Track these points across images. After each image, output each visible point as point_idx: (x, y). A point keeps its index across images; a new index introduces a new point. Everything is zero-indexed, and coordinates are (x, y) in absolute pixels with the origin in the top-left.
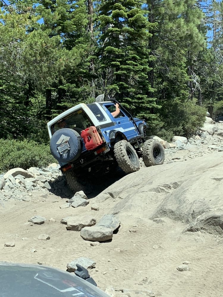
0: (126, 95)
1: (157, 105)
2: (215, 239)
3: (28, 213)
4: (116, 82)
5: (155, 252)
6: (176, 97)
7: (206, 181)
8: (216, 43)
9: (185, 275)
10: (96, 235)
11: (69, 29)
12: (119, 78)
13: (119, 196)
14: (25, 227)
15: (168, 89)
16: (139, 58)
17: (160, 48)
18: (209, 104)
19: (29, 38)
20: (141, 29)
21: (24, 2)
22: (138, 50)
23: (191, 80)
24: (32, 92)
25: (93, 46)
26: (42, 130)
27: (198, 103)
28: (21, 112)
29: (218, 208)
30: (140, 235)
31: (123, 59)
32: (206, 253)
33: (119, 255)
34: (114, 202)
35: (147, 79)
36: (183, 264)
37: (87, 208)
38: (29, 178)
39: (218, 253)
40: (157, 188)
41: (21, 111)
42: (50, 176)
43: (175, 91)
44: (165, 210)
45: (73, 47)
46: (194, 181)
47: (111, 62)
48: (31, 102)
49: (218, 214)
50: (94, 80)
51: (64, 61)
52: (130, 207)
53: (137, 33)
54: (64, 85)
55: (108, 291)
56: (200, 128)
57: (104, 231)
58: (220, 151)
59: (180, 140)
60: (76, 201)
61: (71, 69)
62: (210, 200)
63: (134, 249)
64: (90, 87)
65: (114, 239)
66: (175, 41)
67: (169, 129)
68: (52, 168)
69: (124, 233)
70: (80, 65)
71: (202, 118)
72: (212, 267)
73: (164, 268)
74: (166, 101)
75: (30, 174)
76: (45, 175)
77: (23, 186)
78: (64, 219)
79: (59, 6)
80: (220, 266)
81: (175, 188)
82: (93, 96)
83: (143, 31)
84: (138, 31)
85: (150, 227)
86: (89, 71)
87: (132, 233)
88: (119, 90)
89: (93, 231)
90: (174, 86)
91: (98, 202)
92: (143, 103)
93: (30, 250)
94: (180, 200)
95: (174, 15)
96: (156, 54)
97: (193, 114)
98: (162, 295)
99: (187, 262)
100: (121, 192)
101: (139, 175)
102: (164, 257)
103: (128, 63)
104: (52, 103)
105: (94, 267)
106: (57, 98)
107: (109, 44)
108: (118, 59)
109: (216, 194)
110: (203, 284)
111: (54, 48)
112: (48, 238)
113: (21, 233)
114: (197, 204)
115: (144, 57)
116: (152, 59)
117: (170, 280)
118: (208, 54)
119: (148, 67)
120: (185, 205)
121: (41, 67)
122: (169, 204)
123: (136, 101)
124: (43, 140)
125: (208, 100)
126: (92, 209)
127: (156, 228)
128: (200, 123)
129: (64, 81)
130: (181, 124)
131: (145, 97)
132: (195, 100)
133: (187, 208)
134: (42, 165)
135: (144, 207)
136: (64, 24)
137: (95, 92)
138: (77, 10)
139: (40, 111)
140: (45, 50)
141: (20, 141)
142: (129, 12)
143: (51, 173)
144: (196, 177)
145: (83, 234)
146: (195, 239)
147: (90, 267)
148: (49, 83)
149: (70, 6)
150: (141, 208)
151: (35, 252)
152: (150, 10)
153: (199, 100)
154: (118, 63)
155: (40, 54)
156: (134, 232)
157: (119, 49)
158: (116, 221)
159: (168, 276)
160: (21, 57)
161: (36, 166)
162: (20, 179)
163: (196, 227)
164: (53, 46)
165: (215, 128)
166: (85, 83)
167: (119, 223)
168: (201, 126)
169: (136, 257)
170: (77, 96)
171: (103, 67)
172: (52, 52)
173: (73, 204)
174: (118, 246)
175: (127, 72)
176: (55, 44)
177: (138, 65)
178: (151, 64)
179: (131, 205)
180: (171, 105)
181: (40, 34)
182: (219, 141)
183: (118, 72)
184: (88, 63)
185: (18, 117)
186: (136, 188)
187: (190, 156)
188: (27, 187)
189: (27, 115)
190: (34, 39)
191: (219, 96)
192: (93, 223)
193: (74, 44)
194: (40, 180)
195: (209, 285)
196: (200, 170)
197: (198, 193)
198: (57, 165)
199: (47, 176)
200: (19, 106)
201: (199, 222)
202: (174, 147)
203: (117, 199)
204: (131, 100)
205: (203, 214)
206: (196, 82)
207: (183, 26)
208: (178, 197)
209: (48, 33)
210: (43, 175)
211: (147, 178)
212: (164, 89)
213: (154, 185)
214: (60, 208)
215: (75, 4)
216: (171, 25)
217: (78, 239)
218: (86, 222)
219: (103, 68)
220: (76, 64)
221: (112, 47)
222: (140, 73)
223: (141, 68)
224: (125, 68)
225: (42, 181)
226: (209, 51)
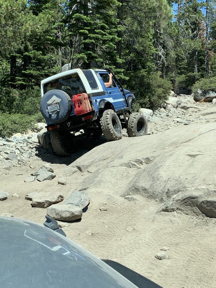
1: (124, 77)
2: (192, 220)
4: (83, 51)
5: (129, 235)
6: (143, 69)
7: (180, 158)
8: (182, 16)
9: (164, 264)
10: (64, 214)
12: (87, 47)
13: (87, 170)
15: (135, 61)
16: (107, 27)
17: (129, 19)
18: (172, 77)
22: (106, 19)
23: (157, 52)
25: (60, 13)
26: (6, 98)
27: (162, 76)
29: (195, 188)
30: (111, 214)
31: (92, 27)
32: (183, 236)
33: (90, 238)
34: (82, 177)
35: (115, 50)
36: (161, 250)
37: (53, 182)
39: (196, 237)
40: (128, 163)
42: (14, 147)
43: (141, 63)
44: (138, 188)
45: (39, 13)
46: (167, 157)
47: (79, 30)
49: (195, 194)
50: (61, 48)
51: (30, 26)
52: (99, 182)
54: (30, 52)
56: (165, 101)
57: (73, 210)
58: (186, 124)
59: (146, 112)
60: (42, 175)
61: (37, 35)
62: (186, 179)
63: (106, 231)
64: (57, 55)
65: (84, 219)
66: (144, 12)
68: (16, 138)
69: (94, 211)
70: (47, 32)
71: (167, 91)
72: (192, 254)
73: (141, 256)
74: (133, 72)
76: (9, 146)
78: (28, 195)
80: (201, 254)
81: (146, 164)
82: (59, 64)
85: (122, 205)
86: (56, 39)
87: (103, 212)
88: (87, 59)
89: (61, 210)
90: (141, 58)
91: (65, 175)
94: (154, 177)
96: (125, 25)
97: (159, 86)
99: (165, 248)
100: (90, 165)
102: (140, 242)
103: (97, 32)
104: (17, 71)
106: (22, 65)
107: (77, 11)
108: (86, 27)
109: (193, 172)
110: (185, 276)
111: (20, 12)
114: (172, 182)
115: (113, 26)
116: (121, 29)
118: (172, 28)
119: (117, 37)
120: (158, 182)
121: (6, 31)
122: (142, 180)
124: (7, 108)
125: (171, 74)
126: (59, 184)
127: (128, 206)
128: (165, 96)
129: (30, 47)
130: (148, 97)
131: (113, 68)
132: (159, 73)
133: (161, 186)
134: (5, 135)
135: (115, 183)
137: (61, 60)
139: (4, 78)
140: (10, 13)
143: (15, 144)
144: (168, 152)
145: (50, 213)
146: (170, 220)
148: (14, 49)
150: (112, 184)
153: (162, 73)
154: (87, 32)
155: (5, 18)
156: (104, 210)
157: (87, 16)
158: (86, 198)
159: (146, 265)
163: (172, 207)
164: (19, 9)
165: (178, 101)
166: (52, 51)
167: (88, 200)
168: (166, 99)
169: (109, 241)
170: (43, 64)
171: (71, 34)
172: (18, 16)
173: (38, 178)
174: (89, 228)
175: (95, 42)
176: (21, 7)
177: (107, 34)
178: (120, 34)
179: (101, 181)
180: (138, 77)
182: (183, 114)
183: (86, 40)
184: (55, 30)
186: (105, 162)
187: (156, 129)
191: (181, 70)
192: (61, 199)
193: (40, 10)
194: (3, 150)
195: (192, 278)
196: (173, 146)
197: (172, 170)
198: (22, 136)
199: (11, 146)
201: (175, 202)
203: (86, 173)
205: (179, 194)
206: (162, 55)
208: (151, 174)
210: (6, 145)
211: (117, 152)
212: (131, 60)
213: (125, 160)
214: (25, 182)
218: (53, 199)
219: (70, 36)
220: (43, 30)
221: (81, 15)
222: (108, 43)
223: (110, 38)
224: (94, 37)
225: (5, 151)
226: (174, 24)
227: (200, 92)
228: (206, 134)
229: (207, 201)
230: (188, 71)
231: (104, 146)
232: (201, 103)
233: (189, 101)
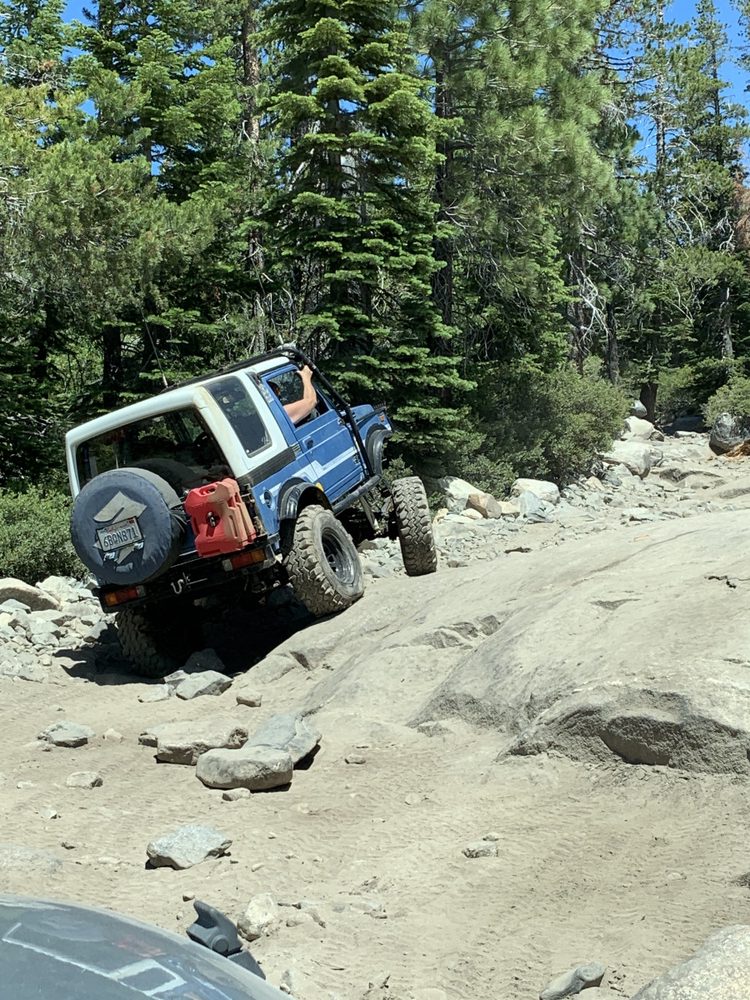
0: (362, 348)
1: (460, 381)
2: (587, 774)
3: (38, 716)
4: (328, 305)
5: (409, 812)
6: (528, 355)
7: (576, 610)
9: (482, 866)
10: (242, 772)
11: (179, 135)
12: (339, 293)
13: (324, 662)
14: (28, 753)
15: (499, 328)
16: (402, 230)
17: (471, 200)
18: (643, 375)
19: (46, 166)
20: (409, 138)
21: (33, 43)
22: (397, 202)
23: (578, 299)
24: (60, 334)
25: (259, 188)
27: (606, 373)
28: (20, 401)
29: (597, 684)
30: (375, 769)
31: (353, 232)
32: (558, 812)
33: (303, 821)
34: (309, 681)
35: (430, 298)
36: (484, 839)
37: (223, 700)
38: (43, 609)
39: (590, 813)
40: (436, 634)
41: (20, 396)
43: (521, 336)
44: (453, 698)
45: (191, 192)
46: (541, 612)
47: (312, 241)
48: (55, 368)
49: (595, 701)
50: (262, 297)
51: (159, 238)
52: (352, 692)
53: (398, 152)
54: (163, 314)
55: (258, 904)
56: (602, 453)
57: (266, 760)
59: (535, 490)
60: (192, 681)
61: (182, 264)
62: (579, 665)
63: (349, 806)
64: (248, 320)
65: (296, 784)
66: (519, 177)
67: (500, 456)
69: (328, 766)
70: (217, 248)
71: (609, 422)
72: (563, 846)
73: (429, 852)
74: (494, 366)
75: (47, 596)
77: (22, 636)
78: (148, 731)
79: (148, 61)
80: (586, 845)
81: (487, 634)
82: (259, 348)
83: (416, 145)
84: (401, 145)
85: (407, 747)
86: (247, 269)
87: (353, 767)
88: (339, 331)
89: (233, 759)
90: (519, 320)
91: (260, 681)
92: (416, 372)
93: (40, 814)
94: (498, 666)
95: (513, 94)
96: (457, 218)
97: (579, 408)
98: (410, 914)
99: (495, 835)
100: (332, 649)
101: (389, 597)
102: (434, 825)
103: (369, 245)
104: (123, 372)
105: (226, 852)
106: (138, 355)
107: (306, 185)
108: (336, 231)
109: (598, 647)
110: (528, 887)
111: (127, 198)
112: (97, 783)
113: (15, 770)
114: (543, 678)
115: (420, 226)
116: (446, 233)
117: (440, 882)
118: (637, 214)
119: (431, 259)
120: (509, 679)
121: (85, 258)
122: (465, 677)
123: (394, 365)
125: (640, 364)
126: (239, 703)
127: (423, 750)
128: (602, 438)
129: (161, 301)
130: (540, 442)
131: (422, 355)
132: (594, 363)
133: (514, 690)
134: (85, 570)
135: (396, 691)
136: (163, 117)
137: (266, 335)
138: (204, 72)
139: (83, 396)
140: (97, 203)
141: (16, 492)
142: (372, 84)
144: (550, 599)
145: (204, 771)
146: (530, 775)
147: (214, 851)
148: (113, 307)
149: (184, 60)
150: (387, 694)
151: (55, 817)
152: (439, 78)
153: (608, 363)
154: (337, 246)
155: (82, 217)
156: (358, 763)
157: (338, 199)
158: (308, 732)
159: (437, 871)
160: (20, 226)
161: (66, 573)
162: (15, 613)
163: (535, 742)
164: (125, 190)
165: (653, 454)
166: (234, 306)
167: (315, 738)
168: (605, 447)
169: (353, 826)
170: (206, 349)
171: (289, 255)
172: (121, 208)
173: (180, 689)
174: (304, 800)
175: (365, 276)
176: (130, 183)
177: (401, 252)
178: (442, 249)
179: (357, 687)
180: (510, 381)
181: (83, 153)
182: (659, 496)
183: (335, 273)
184: (240, 244)
185: (10, 416)
186: (376, 638)
188: (35, 638)
189: (39, 411)
190: (65, 167)
192: (239, 739)
193: (194, 182)
194: (79, 615)
195: (545, 890)
196: (565, 580)
197: (550, 647)
200: (14, 379)
201: (543, 726)
202: (516, 515)
203: (319, 671)
204: (376, 362)
205: (555, 705)
206: (593, 307)
207: (543, 131)
208: (490, 658)
209: (107, 148)
210: (88, 602)
211: (412, 606)
212: (485, 328)
213: (428, 628)
214: (141, 701)
215: (198, 54)
216: (504, 125)
217: (189, 785)
218: (217, 738)
219: (288, 260)
220: (200, 248)
221: (317, 195)
222: (406, 277)
223: (409, 263)
224: (359, 262)
225: (84, 618)
226: (642, 203)
227: (728, 421)
228: (664, 545)
229: (625, 719)
230: (702, 354)
231: (377, 593)
232: (731, 458)
233: (695, 454)
